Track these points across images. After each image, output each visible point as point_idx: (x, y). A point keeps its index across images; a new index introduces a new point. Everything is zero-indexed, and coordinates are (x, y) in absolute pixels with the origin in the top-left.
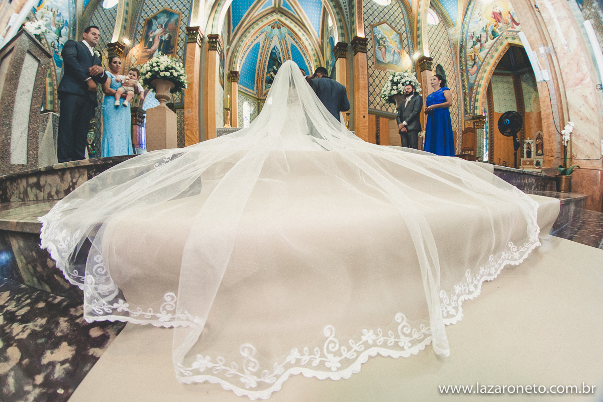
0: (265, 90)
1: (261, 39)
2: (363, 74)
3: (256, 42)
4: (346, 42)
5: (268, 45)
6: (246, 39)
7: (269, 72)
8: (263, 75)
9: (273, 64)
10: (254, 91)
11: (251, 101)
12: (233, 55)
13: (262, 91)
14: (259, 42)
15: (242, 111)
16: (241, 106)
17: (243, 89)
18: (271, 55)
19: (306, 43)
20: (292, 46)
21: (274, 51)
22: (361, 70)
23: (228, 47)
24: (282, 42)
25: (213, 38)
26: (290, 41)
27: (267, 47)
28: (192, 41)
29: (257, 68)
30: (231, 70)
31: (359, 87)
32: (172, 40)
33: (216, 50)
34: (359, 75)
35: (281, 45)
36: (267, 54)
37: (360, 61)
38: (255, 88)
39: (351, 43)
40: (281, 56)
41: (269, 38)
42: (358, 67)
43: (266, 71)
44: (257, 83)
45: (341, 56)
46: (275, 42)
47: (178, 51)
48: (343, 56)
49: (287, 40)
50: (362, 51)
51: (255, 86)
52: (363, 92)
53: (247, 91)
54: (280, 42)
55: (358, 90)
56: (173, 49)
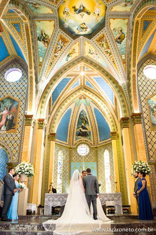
0: (76, 140)
1: (72, 107)
2: (141, 139)
3: (69, 109)
4: (128, 116)
5: (77, 109)
6: (61, 110)
7: (79, 128)
8: (74, 130)
9: (82, 122)
10: (67, 142)
11: (64, 150)
12: (53, 122)
13: (73, 142)
14: (71, 109)
15: (56, 159)
16: (56, 155)
17: (59, 142)
18: (79, 116)
19: (104, 110)
20: (95, 109)
21: (82, 113)
22: (138, 136)
23: (49, 116)
24: (87, 107)
25: (41, 121)
26: (93, 106)
27: (77, 111)
28: (28, 124)
29: (69, 126)
30: (50, 132)
31: (138, 148)
32: (14, 119)
33: (43, 129)
34: (137, 139)
35: (87, 109)
36: (77, 116)
37: (137, 130)
38: (68, 140)
39: (131, 117)
40: (87, 116)
41: (78, 105)
42: (136, 134)
43: (76, 127)
44: (69, 136)
45: (124, 127)
46: (83, 108)
47: (18, 128)
48: (126, 127)
49: (91, 106)
50: (139, 122)
51: (68, 138)
52: (142, 151)
53: (61, 143)
54: (86, 107)
55: (138, 150)
56: (15, 126)
